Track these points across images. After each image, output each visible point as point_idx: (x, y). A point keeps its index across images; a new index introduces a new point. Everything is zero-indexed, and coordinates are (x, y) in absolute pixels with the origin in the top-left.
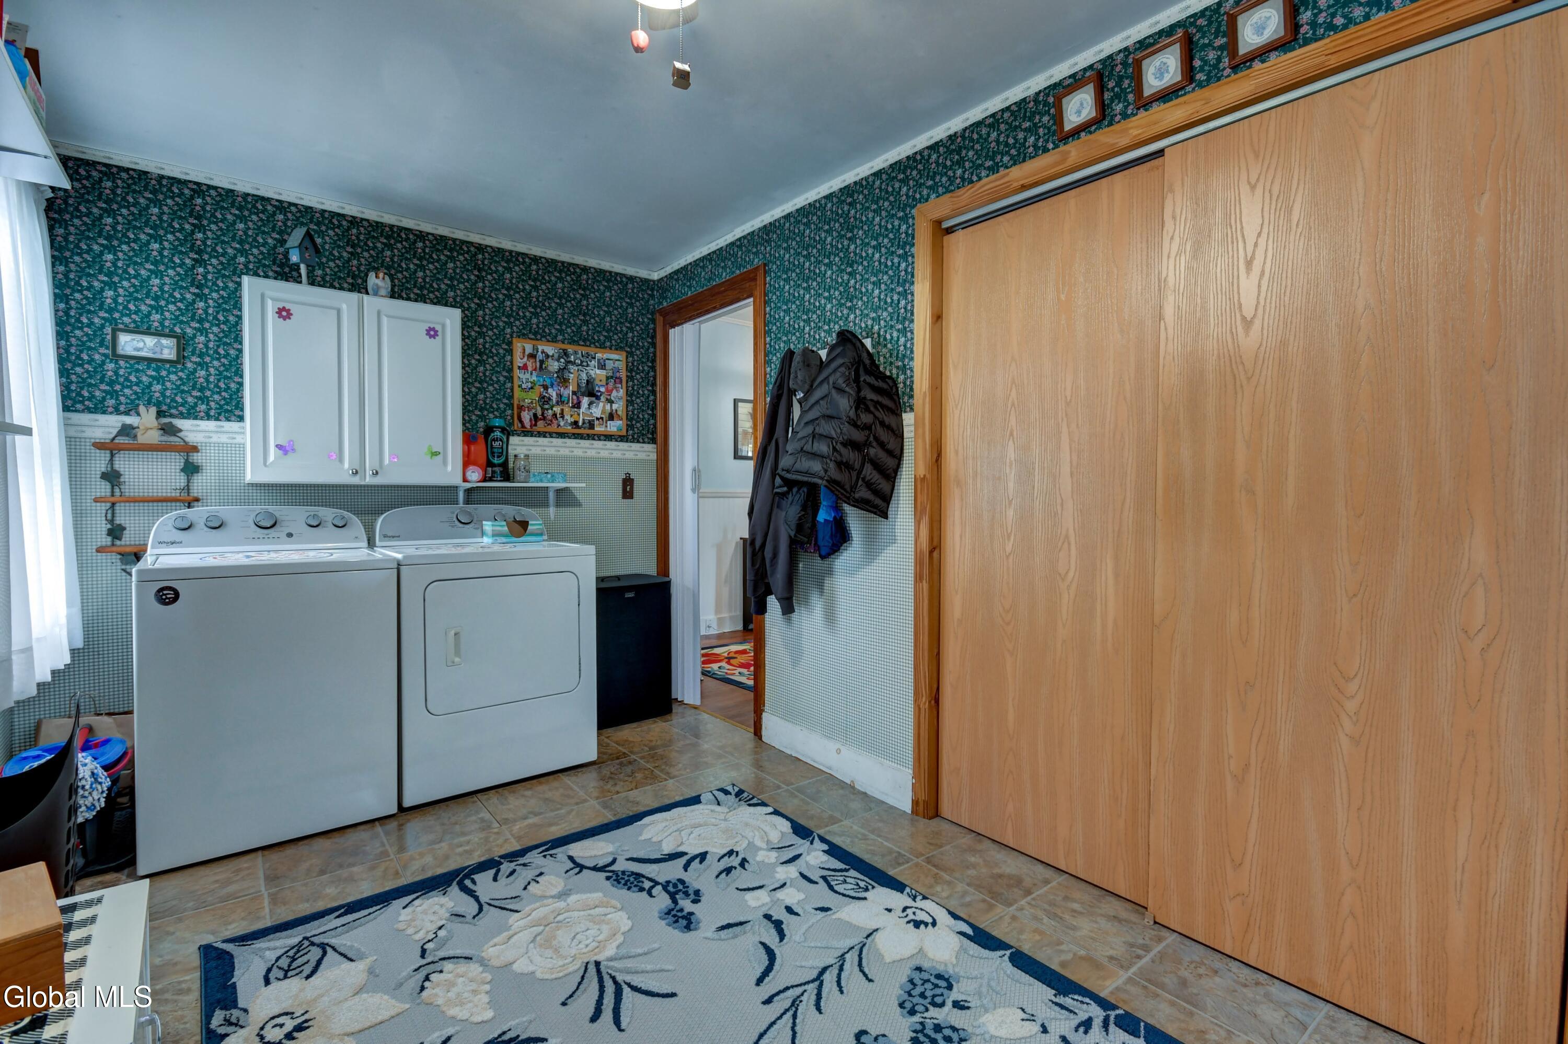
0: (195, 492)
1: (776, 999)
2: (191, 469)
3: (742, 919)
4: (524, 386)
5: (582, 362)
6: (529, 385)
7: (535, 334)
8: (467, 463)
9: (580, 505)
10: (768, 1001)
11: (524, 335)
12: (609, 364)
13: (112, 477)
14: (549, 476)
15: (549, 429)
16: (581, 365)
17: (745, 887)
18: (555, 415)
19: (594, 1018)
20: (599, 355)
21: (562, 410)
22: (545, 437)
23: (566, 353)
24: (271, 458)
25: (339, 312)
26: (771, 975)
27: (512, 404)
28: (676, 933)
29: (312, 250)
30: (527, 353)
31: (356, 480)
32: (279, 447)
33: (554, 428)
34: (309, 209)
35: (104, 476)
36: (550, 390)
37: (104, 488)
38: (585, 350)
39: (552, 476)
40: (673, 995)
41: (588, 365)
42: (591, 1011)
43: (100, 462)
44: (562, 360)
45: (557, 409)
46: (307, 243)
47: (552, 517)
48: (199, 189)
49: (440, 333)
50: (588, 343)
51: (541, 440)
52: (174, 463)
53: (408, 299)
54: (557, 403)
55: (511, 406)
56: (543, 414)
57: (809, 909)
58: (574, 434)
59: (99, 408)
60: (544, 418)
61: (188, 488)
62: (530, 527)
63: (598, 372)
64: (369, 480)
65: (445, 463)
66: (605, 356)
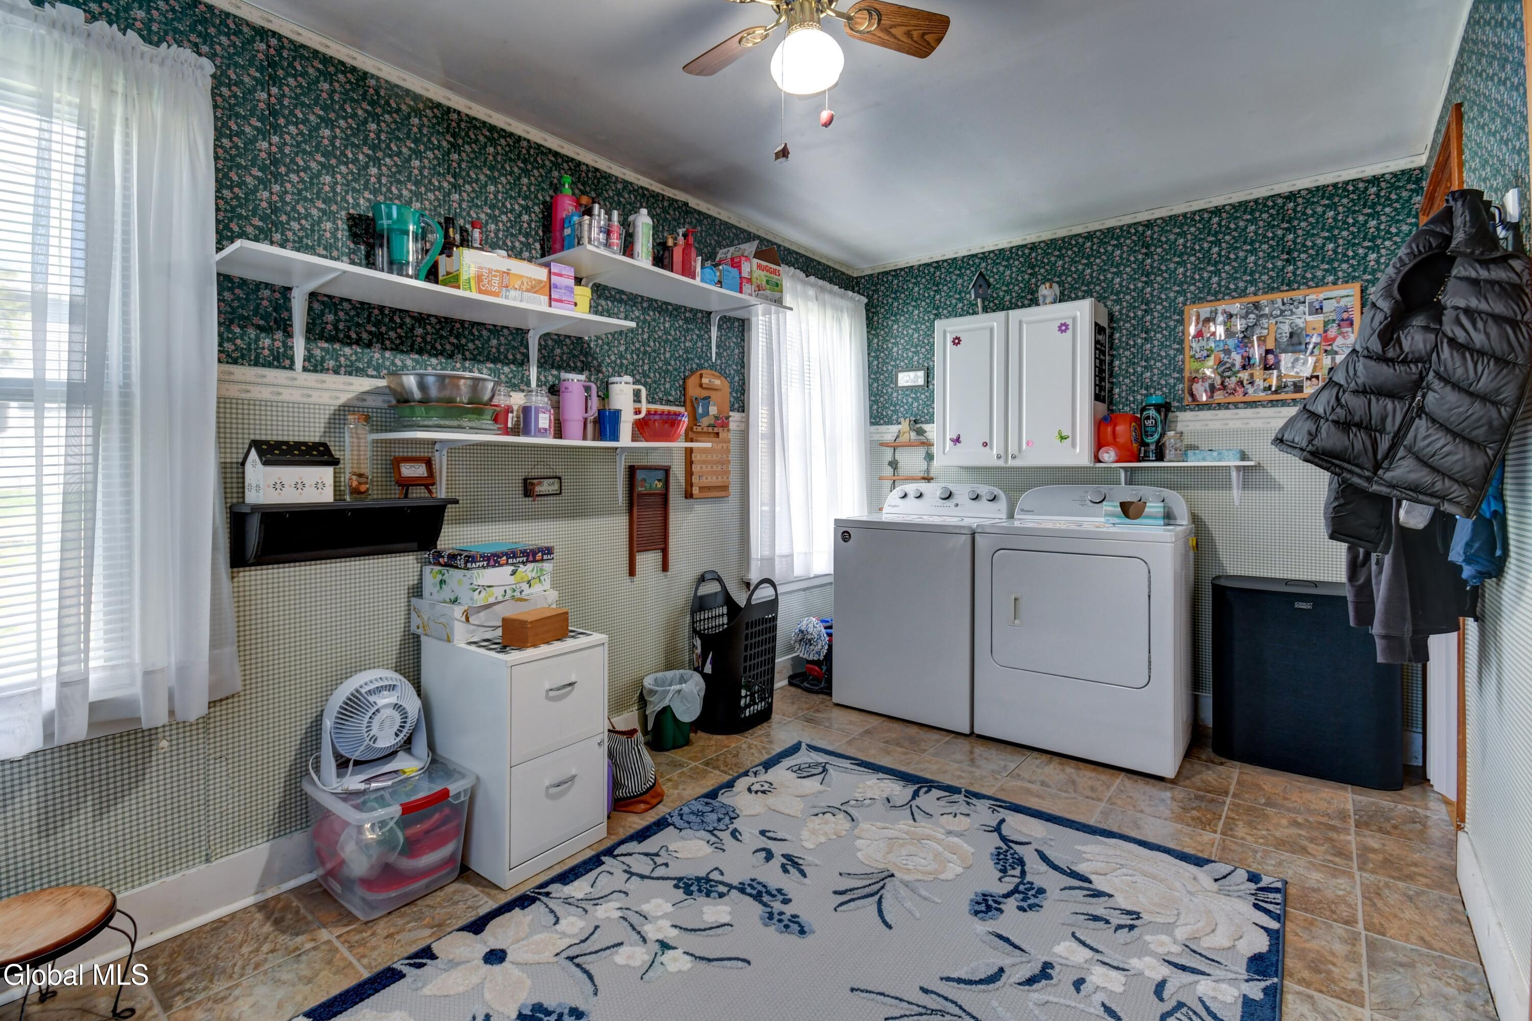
0: (932, 475)
1: (933, 996)
2: (930, 457)
3: (1023, 946)
4: (1197, 356)
5: (1282, 312)
6: (1205, 353)
7: (1216, 294)
8: (1100, 443)
9: (1280, 488)
10: (925, 991)
11: (1200, 299)
12: (1328, 306)
13: (894, 464)
14: (1215, 454)
15: (1232, 399)
16: (1281, 315)
17: (1082, 938)
18: (1241, 383)
19: (835, 892)
20: (1312, 297)
21: (1252, 375)
22: (1227, 408)
23: (1256, 306)
24: (947, 449)
25: (992, 330)
26: (968, 987)
27: (1183, 377)
28: (968, 908)
29: (985, 286)
30: (1202, 318)
31: (1001, 463)
32: (952, 440)
33: (1239, 397)
34: (1002, 251)
35: (890, 464)
36: (1234, 355)
37: (889, 471)
38: (1287, 296)
39: (1219, 454)
40: (890, 927)
41: (1292, 313)
42: (842, 888)
43: (888, 455)
44: (1252, 316)
45: (1244, 375)
46: (981, 281)
47: (1237, 503)
48: (938, 265)
49: (1070, 327)
50: (1296, 286)
51: (1222, 413)
52: (921, 452)
53: (1023, 306)
54: (1244, 367)
55: (1181, 380)
56: (1222, 383)
57: (1099, 997)
58: (1271, 401)
59: (890, 422)
60: (1224, 386)
61: (928, 471)
62: (1147, 510)
63: (1310, 318)
64: (1011, 463)
65: (1074, 445)
66: (1321, 296)
